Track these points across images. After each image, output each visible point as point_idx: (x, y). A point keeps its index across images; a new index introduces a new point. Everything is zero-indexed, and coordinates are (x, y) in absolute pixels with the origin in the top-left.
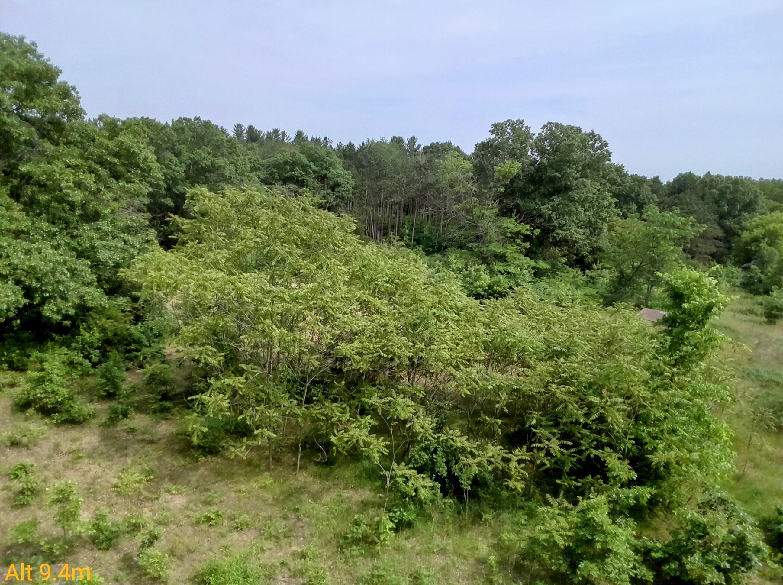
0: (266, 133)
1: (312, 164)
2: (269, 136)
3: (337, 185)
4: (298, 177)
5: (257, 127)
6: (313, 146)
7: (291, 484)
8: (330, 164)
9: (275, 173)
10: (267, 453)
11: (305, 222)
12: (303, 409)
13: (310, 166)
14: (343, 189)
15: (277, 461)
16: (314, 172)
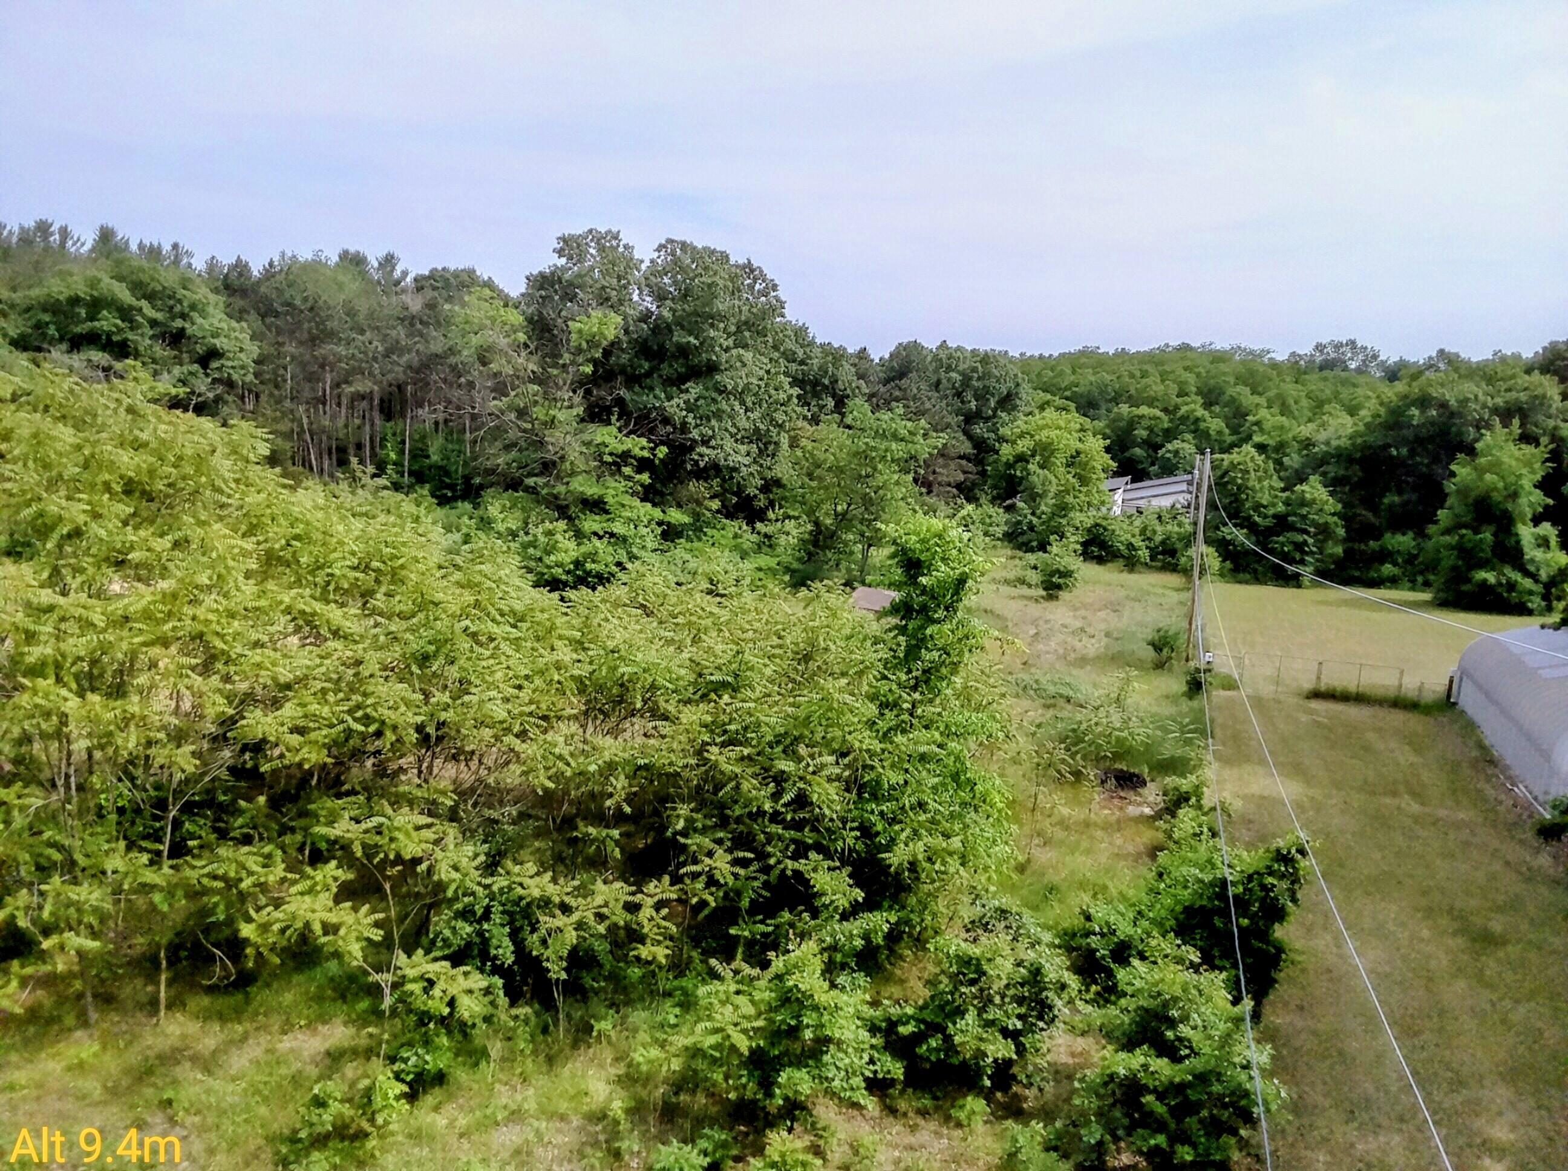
0: (16, 229)
1: (144, 304)
2: (26, 239)
3: (214, 354)
6: (145, 264)
7: (149, 1047)
8: (193, 307)
9: (47, 324)
10: (78, 985)
11: (136, 439)
13: (140, 310)
14: (230, 363)
15: (107, 1000)
16: (153, 323)
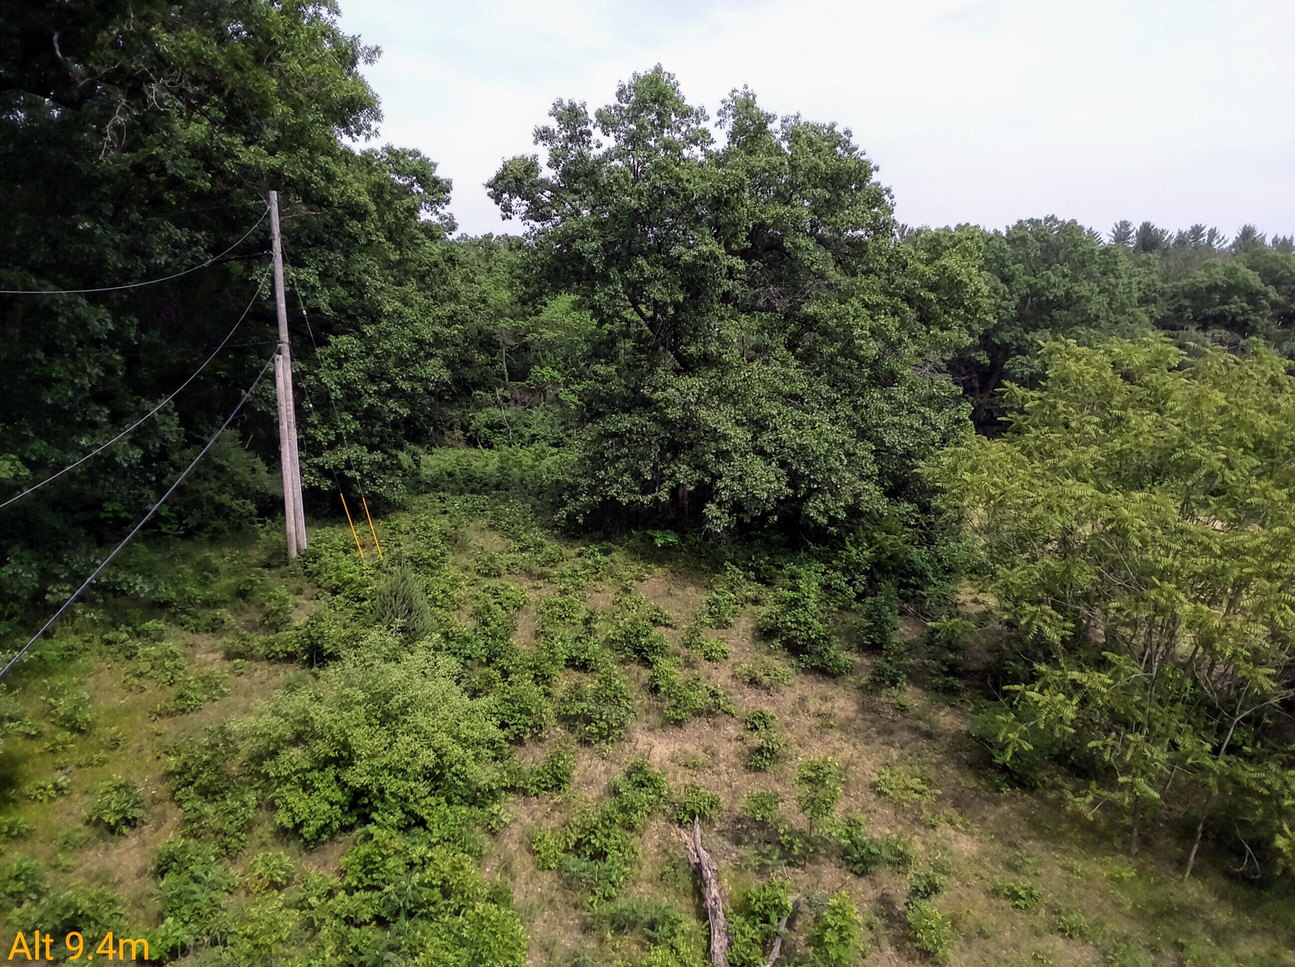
0: (1175, 235)
1: (1271, 289)
2: (1182, 240)
4: (1234, 316)
5: (1158, 224)
6: (1280, 255)
7: (1172, 894)
9: (1186, 307)
10: (1128, 821)
12: (1221, 762)
13: (1266, 295)
16: (1274, 305)
